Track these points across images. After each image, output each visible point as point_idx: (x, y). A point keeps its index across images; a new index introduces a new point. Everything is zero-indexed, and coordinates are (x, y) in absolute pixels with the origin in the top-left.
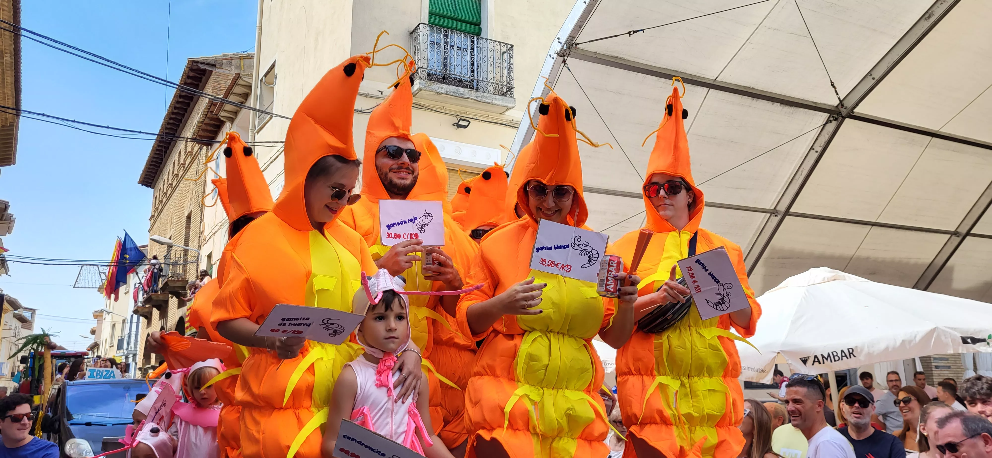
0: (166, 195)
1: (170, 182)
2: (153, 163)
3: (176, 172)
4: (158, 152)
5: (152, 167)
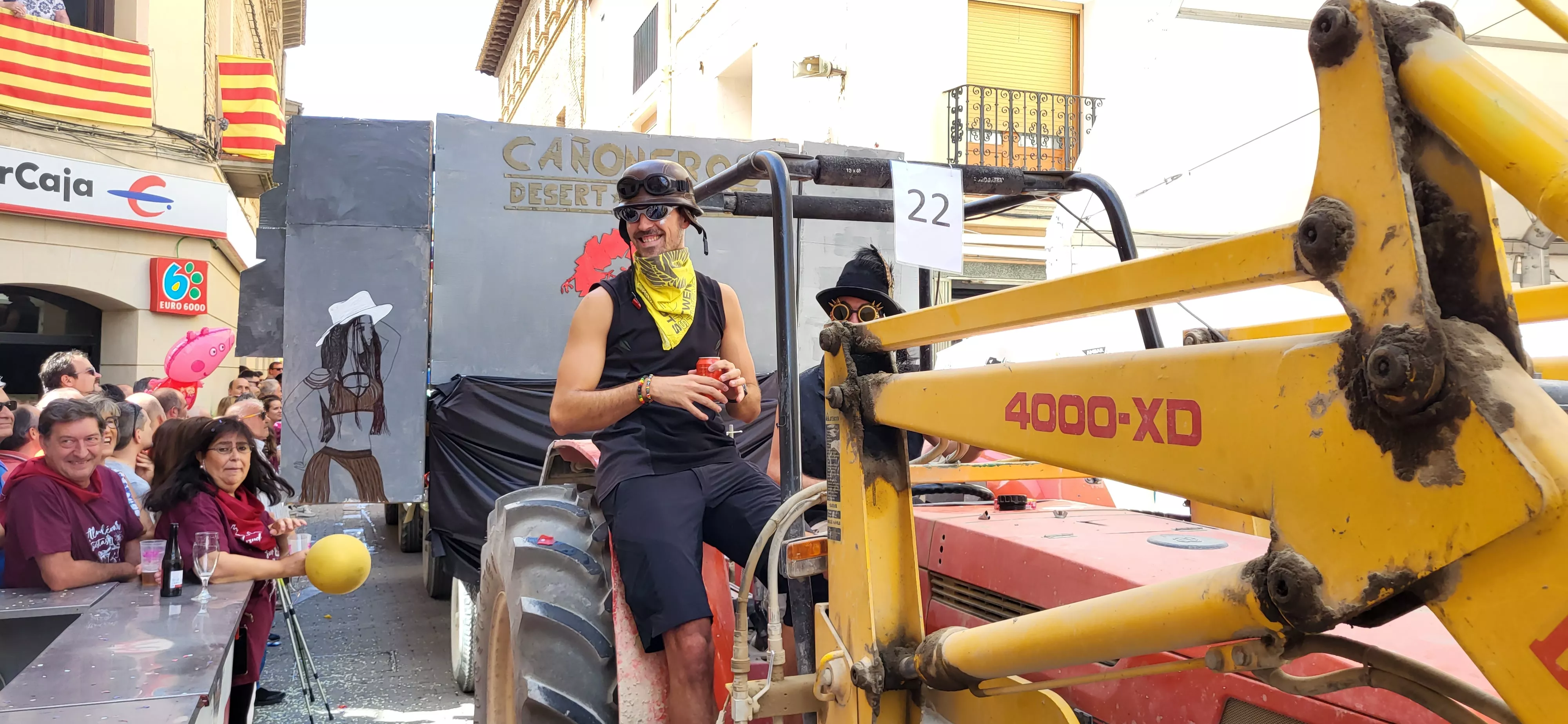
0: (520, 86)
1: (525, 64)
2: (497, 36)
3: (533, 48)
4: (503, 18)
5: (494, 42)
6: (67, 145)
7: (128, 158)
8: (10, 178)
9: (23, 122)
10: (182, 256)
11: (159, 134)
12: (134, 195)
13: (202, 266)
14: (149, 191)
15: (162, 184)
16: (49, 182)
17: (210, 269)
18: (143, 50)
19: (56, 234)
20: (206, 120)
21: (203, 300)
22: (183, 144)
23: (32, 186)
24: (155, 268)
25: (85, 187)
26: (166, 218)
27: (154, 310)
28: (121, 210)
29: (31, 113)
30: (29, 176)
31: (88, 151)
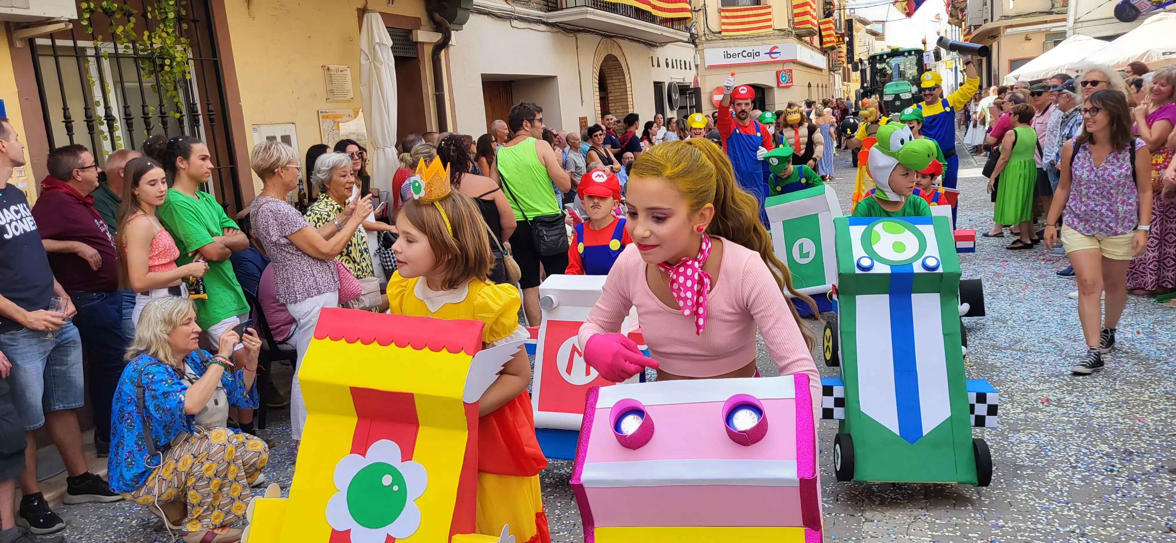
6: (753, 42)
7: (768, 42)
8: (740, 55)
9: (741, 39)
10: (785, 69)
11: (776, 32)
12: (770, 53)
13: (791, 71)
14: (774, 51)
15: (777, 48)
16: (749, 55)
17: (793, 71)
18: (770, 7)
19: (752, 69)
20: (789, 21)
21: (792, 82)
22: (782, 33)
23: (745, 57)
24: (778, 74)
25: (758, 54)
26: (780, 58)
27: (778, 86)
28: (768, 58)
29: (743, 35)
30: (745, 54)
31: (758, 43)
